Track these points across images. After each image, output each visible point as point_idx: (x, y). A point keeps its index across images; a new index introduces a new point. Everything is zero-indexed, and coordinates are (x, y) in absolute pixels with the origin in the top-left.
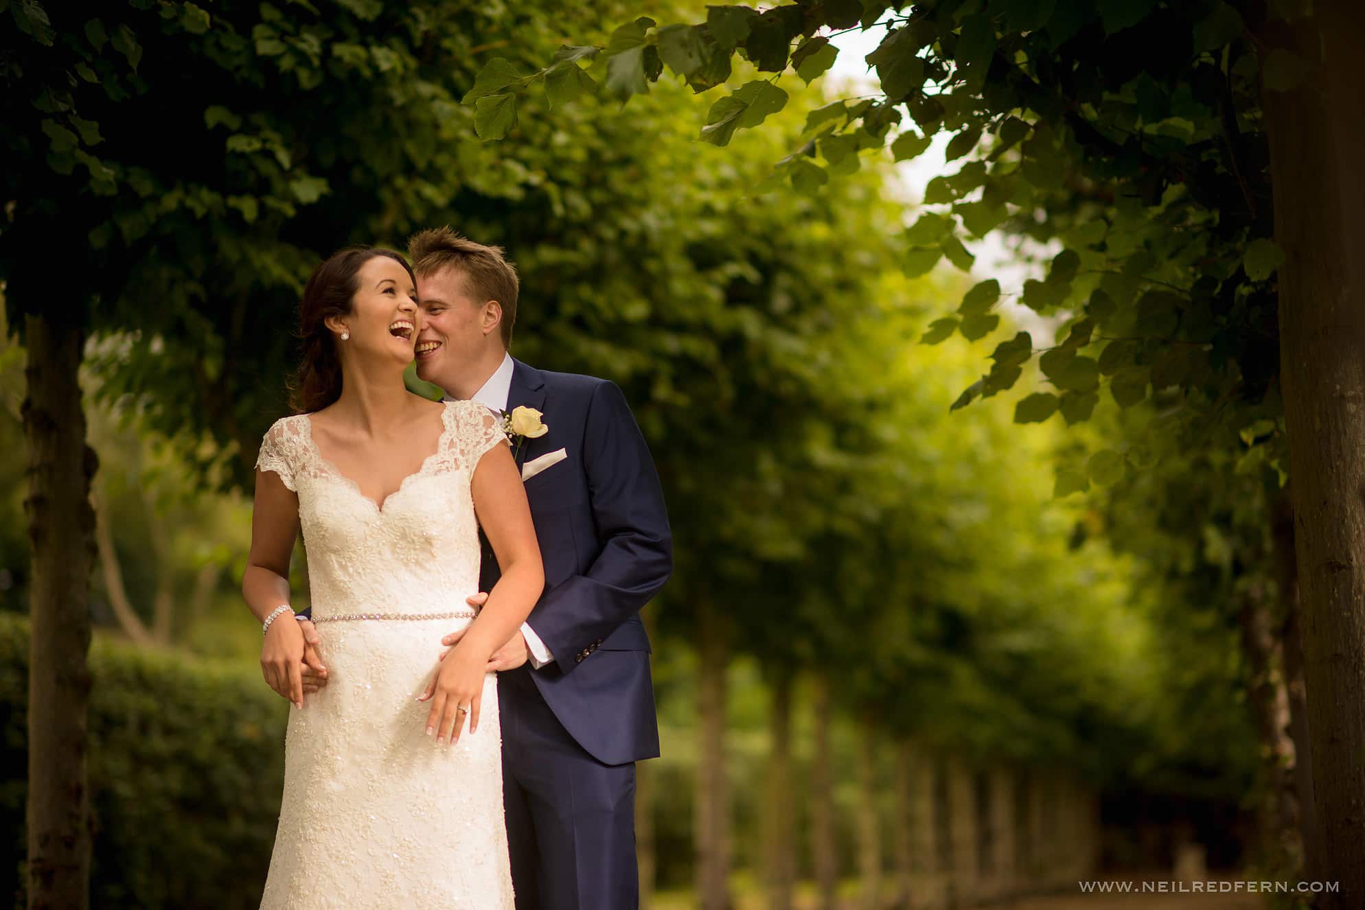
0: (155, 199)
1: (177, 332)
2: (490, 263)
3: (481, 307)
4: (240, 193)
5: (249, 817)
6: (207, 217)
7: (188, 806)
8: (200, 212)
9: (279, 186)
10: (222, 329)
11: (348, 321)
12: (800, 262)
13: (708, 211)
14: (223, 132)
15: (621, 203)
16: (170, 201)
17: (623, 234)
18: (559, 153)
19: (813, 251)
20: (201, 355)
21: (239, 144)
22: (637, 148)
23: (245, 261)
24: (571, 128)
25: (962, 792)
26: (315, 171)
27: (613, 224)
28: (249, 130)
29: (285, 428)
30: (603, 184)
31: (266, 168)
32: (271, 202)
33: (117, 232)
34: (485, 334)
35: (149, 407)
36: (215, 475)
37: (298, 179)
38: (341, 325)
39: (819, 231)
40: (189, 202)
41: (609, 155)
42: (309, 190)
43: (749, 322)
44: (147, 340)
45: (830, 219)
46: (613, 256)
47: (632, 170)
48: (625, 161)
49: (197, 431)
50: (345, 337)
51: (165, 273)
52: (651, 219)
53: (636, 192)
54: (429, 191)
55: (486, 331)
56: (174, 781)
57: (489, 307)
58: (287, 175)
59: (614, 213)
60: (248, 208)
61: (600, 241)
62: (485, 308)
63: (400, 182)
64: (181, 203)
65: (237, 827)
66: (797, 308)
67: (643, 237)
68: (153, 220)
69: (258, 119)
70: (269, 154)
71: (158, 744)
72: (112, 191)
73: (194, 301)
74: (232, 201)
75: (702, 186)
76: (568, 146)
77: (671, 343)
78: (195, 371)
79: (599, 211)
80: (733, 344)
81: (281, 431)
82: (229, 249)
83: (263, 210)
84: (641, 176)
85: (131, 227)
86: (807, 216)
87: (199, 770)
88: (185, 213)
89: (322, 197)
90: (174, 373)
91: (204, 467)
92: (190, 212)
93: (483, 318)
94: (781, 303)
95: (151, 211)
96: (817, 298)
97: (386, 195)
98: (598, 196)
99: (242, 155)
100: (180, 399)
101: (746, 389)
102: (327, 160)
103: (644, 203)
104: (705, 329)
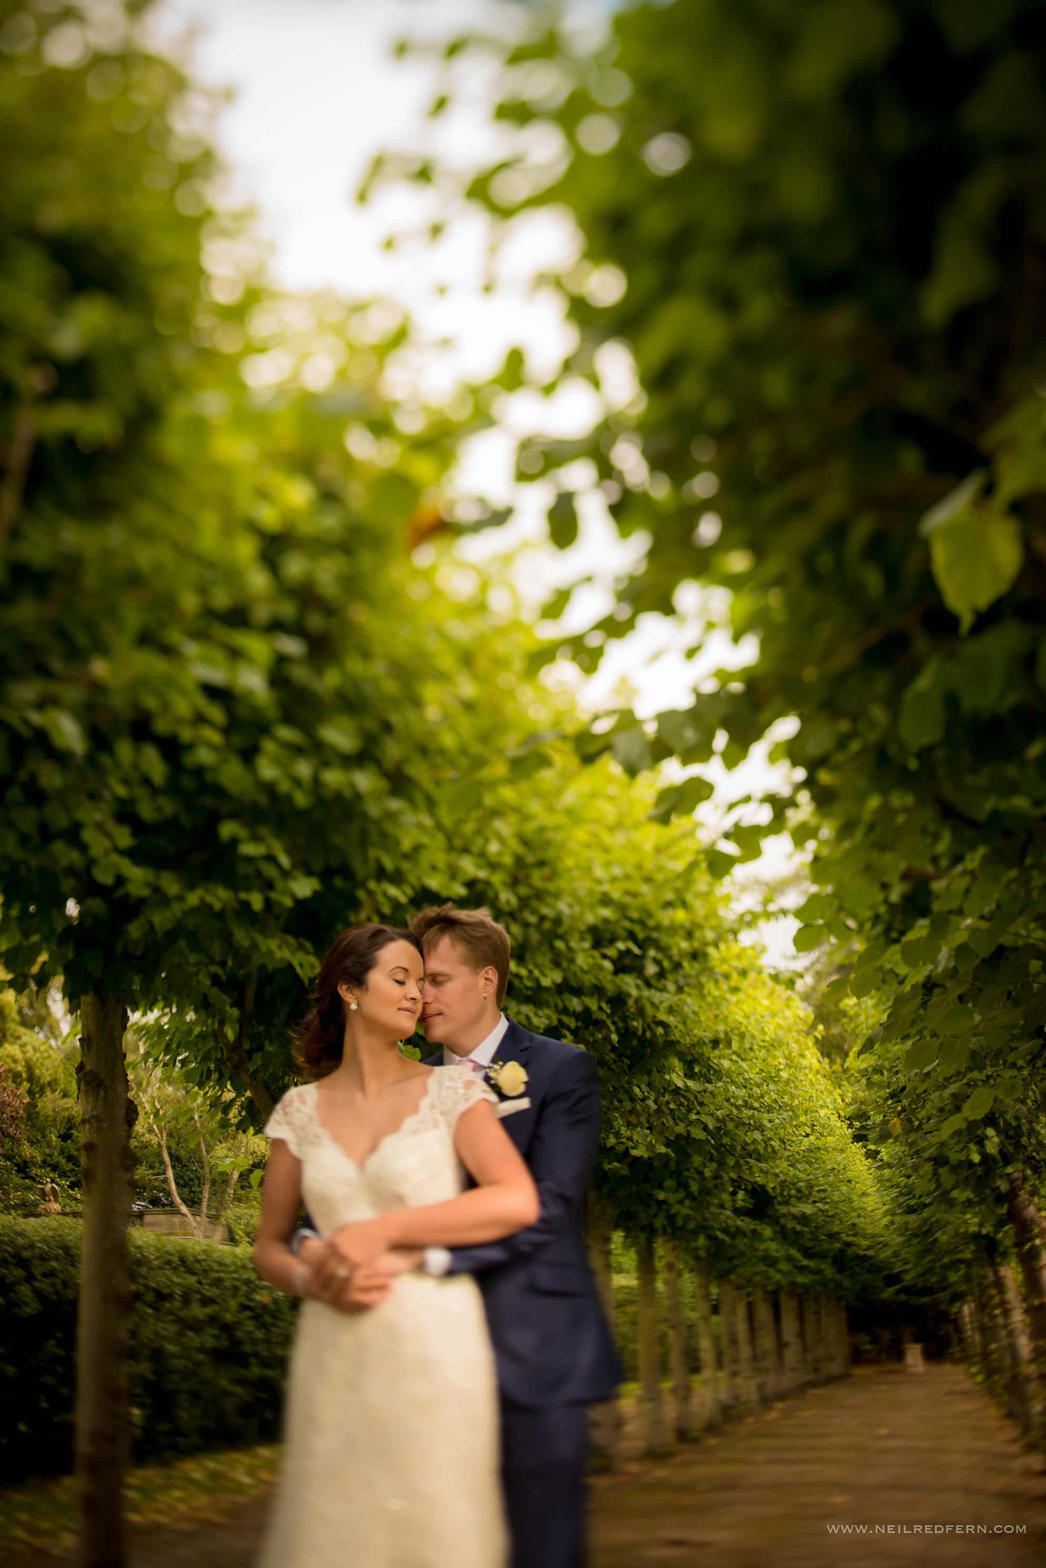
0: (181, 898)
1: (204, 1005)
2: (484, 930)
3: (478, 974)
4: (248, 889)
5: (264, 1363)
6: (223, 910)
7: (220, 1356)
8: (217, 906)
9: (279, 884)
10: (238, 1003)
11: (357, 992)
12: (664, 939)
13: (606, 900)
14: (234, 842)
15: (539, 895)
16: (193, 899)
17: (542, 918)
18: (493, 859)
19: (673, 929)
20: (222, 1023)
21: (249, 849)
22: (550, 854)
23: (255, 946)
24: (502, 840)
25: (764, 1313)
26: (309, 873)
27: (534, 912)
28: (256, 838)
29: (295, 1098)
30: (526, 880)
31: (269, 870)
32: (274, 896)
33: (151, 925)
34: (485, 998)
35: (184, 1063)
36: (234, 1115)
37: (294, 878)
38: (351, 995)
39: (680, 915)
40: (209, 899)
41: (530, 859)
42: (304, 887)
43: (629, 983)
44: (181, 1012)
45: (684, 904)
46: (535, 937)
47: (547, 871)
48: (541, 864)
49: (221, 1083)
50: (354, 1006)
51: (193, 958)
52: (563, 906)
53: (551, 887)
54: (393, 891)
55: (485, 995)
56: (209, 1338)
57: (486, 972)
58: (286, 874)
59: (534, 903)
60: (257, 901)
61: (526, 925)
62: (483, 973)
63: (372, 885)
64: (202, 900)
65: (255, 1371)
66: (661, 975)
67: (558, 921)
68: (178, 914)
69: (263, 830)
70: (271, 858)
71: (197, 1311)
72: (145, 892)
73: (216, 981)
74: (243, 896)
75: (599, 882)
76: (500, 854)
77: (575, 1004)
78: (218, 1035)
79: (524, 902)
80: (618, 1000)
81: (291, 1101)
82: (241, 937)
83: (268, 903)
84: (554, 875)
85: (161, 920)
86: (668, 905)
87: (227, 1328)
88: (205, 907)
89: (315, 893)
90: (202, 1037)
91: (227, 1107)
92: (210, 907)
93: (482, 982)
94: (651, 969)
95: (177, 909)
96: (677, 966)
97: (361, 894)
98: (523, 891)
99: (250, 860)
100: (206, 1057)
101: (626, 1034)
102: (318, 866)
103: (557, 896)
104: (598, 990)
